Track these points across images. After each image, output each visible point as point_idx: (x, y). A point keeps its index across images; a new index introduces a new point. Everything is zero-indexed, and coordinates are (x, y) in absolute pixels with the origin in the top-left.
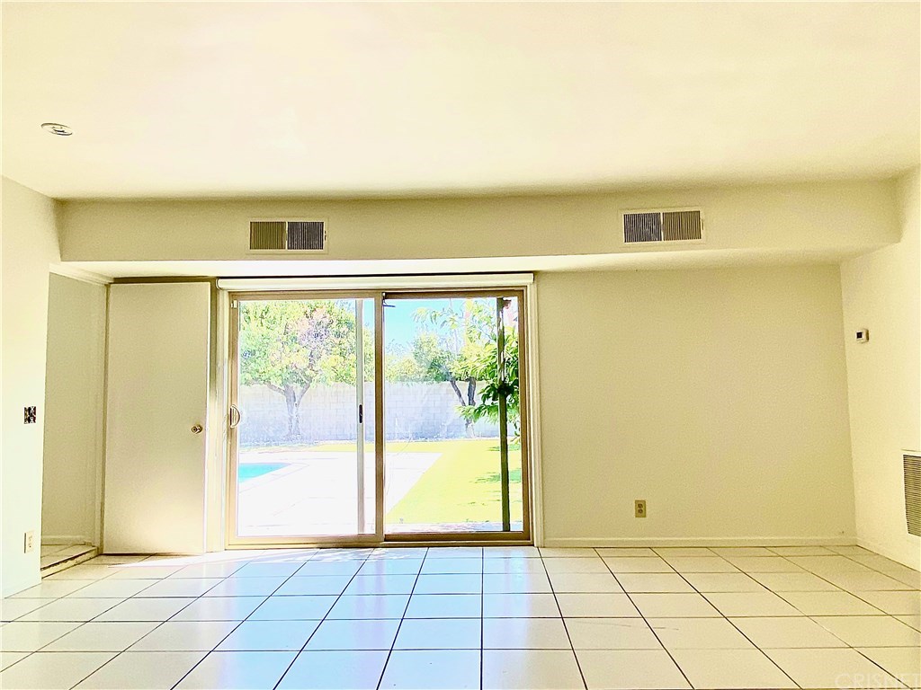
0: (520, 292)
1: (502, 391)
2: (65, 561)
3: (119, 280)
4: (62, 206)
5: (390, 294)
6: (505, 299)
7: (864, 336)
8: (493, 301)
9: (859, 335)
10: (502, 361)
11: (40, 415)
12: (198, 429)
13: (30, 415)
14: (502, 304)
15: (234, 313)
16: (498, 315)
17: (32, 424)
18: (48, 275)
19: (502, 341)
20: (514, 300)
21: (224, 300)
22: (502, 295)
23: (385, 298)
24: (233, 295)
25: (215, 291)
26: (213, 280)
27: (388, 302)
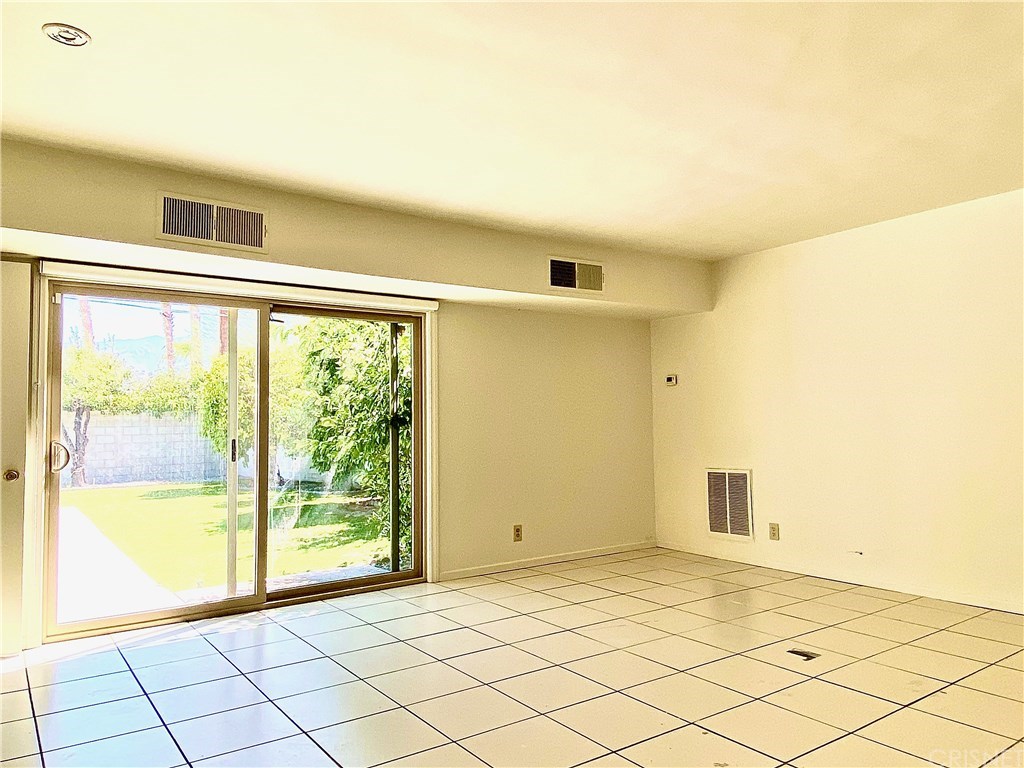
0: (417, 319)
1: (397, 422)
5: (279, 306)
6: (399, 325)
7: (674, 381)
8: (386, 326)
9: (669, 379)
10: (395, 390)
12: (11, 475)
14: (396, 330)
15: (55, 309)
16: (392, 340)
20: (408, 327)
23: (272, 310)
24: (57, 286)
26: (36, 261)
27: (275, 316)
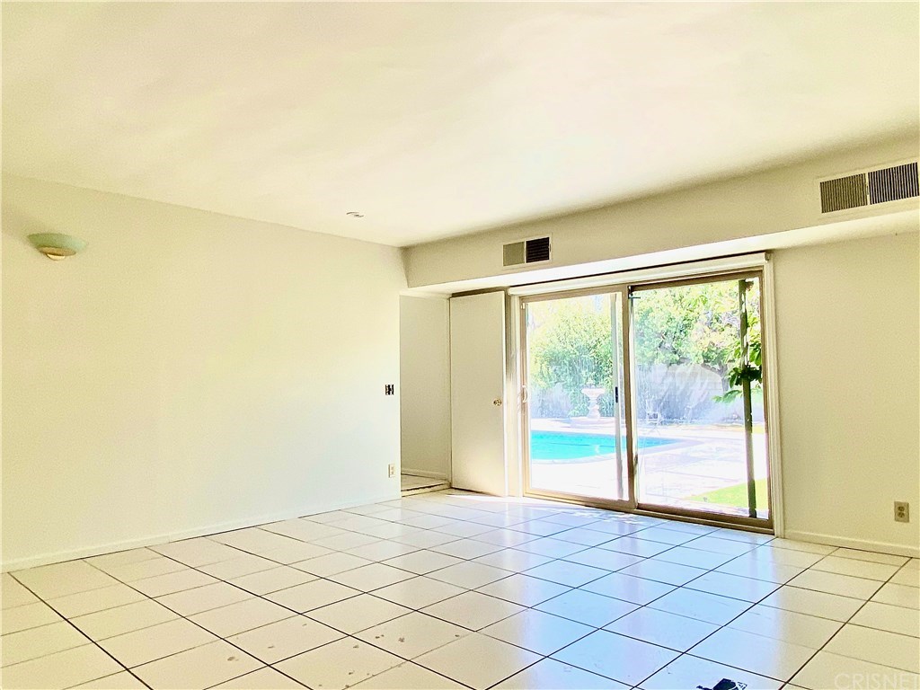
0: (758, 272)
1: (747, 375)
2: (424, 488)
3: (455, 295)
4: (407, 251)
6: (747, 281)
8: (734, 285)
10: (745, 345)
11: (397, 390)
12: (498, 402)
13: (390, 390)
14: (745, 286)
15: (523, 312)
16: (740, 297)
17: (391, 395)
18: (398, 298)
19: (745, 325)
20: (755, 281)
21: (515, 303)
22: (744, 278)
23: (631, 291)
24: (523, 299)
25: (508, 298)
26: (504, 289)
